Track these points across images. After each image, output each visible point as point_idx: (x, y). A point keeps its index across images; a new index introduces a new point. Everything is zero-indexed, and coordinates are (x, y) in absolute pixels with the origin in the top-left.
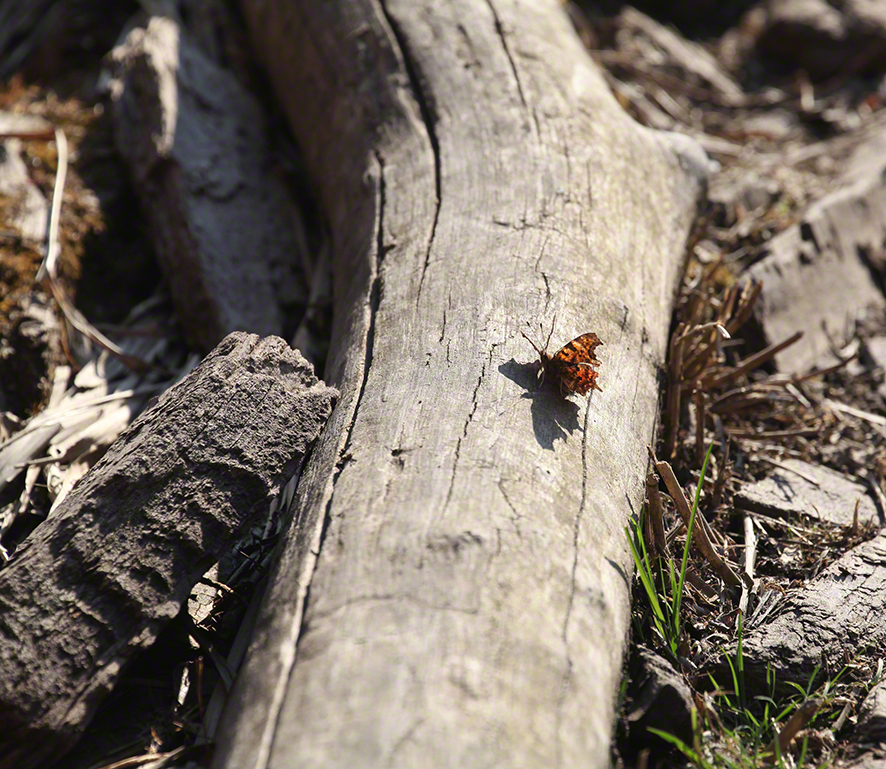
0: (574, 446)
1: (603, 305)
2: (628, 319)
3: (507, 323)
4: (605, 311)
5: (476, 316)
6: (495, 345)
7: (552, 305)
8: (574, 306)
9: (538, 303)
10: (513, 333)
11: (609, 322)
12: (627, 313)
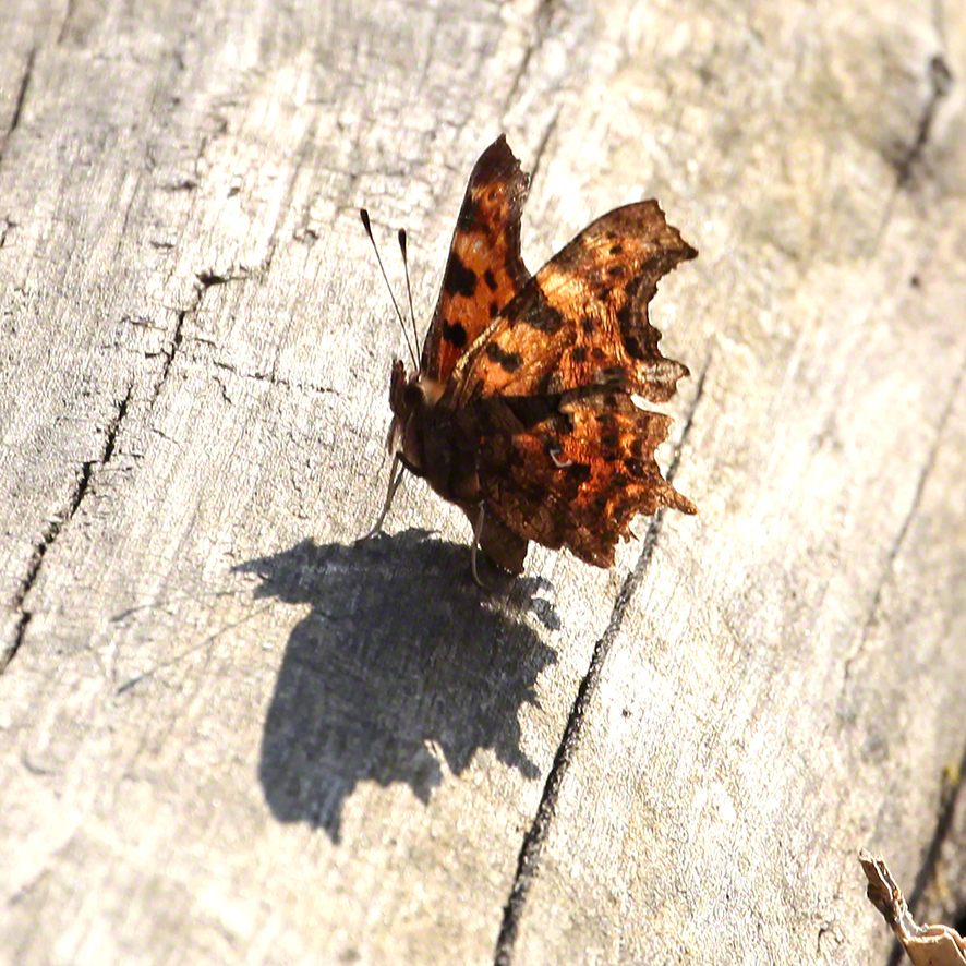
0: (469, 870)
1: (824, 55)
2: (940, 130)
3: (305, 152)
4: (826, 90)
5: (166, 101)
6: (209, 280)
7: (553, 59)
8: (662, 69)
9: (485, 51)
10: (323, 210)
11: (834, 148)
12: (939, 93)
